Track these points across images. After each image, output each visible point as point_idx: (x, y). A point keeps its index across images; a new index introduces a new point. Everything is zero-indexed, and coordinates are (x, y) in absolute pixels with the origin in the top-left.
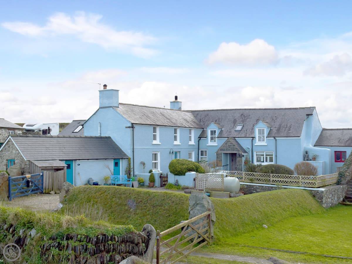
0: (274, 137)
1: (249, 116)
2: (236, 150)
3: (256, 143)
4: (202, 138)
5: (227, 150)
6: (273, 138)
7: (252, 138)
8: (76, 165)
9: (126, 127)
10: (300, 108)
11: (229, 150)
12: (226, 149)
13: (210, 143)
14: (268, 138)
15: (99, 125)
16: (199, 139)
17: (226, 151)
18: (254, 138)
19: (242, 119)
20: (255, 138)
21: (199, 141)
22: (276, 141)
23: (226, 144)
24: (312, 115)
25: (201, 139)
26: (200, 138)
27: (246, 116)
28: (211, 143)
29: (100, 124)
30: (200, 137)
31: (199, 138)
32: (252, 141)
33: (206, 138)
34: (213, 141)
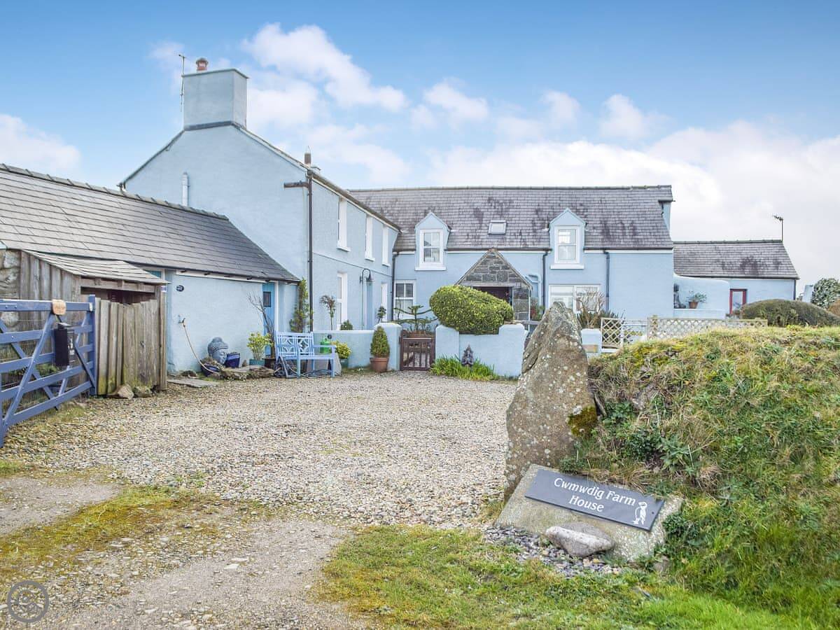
0: (604, 249)
1: (511, 201)
2: (510, 280)
3: (553, 263)
4: (401, 251)
5: (486, 279)
6: (602, 251)
7: (544, 252)
8: (174, 289)
9: (286, 186)
10: (635, 188)
11: (493, 279)
12: (483, 276)
13: (423, 265)
14: (586, 252)
15: (185, 182)
16: (395, 253)
17: (483, 282)
18: (549, 252)
19: (495, 208)
20: (551, 250)
21: (394, 260)
22: (608, 258)
23: (485, 263)
24: (670, 202)
25: (400, 253)
26: (398, 251)
27: (501, 201)
28: (426, 263)
29: (188, 178)
30: (398, 248)
31: (394, 250)
32: (544, 260)
33: (414, 252)
34: (432, 259)
